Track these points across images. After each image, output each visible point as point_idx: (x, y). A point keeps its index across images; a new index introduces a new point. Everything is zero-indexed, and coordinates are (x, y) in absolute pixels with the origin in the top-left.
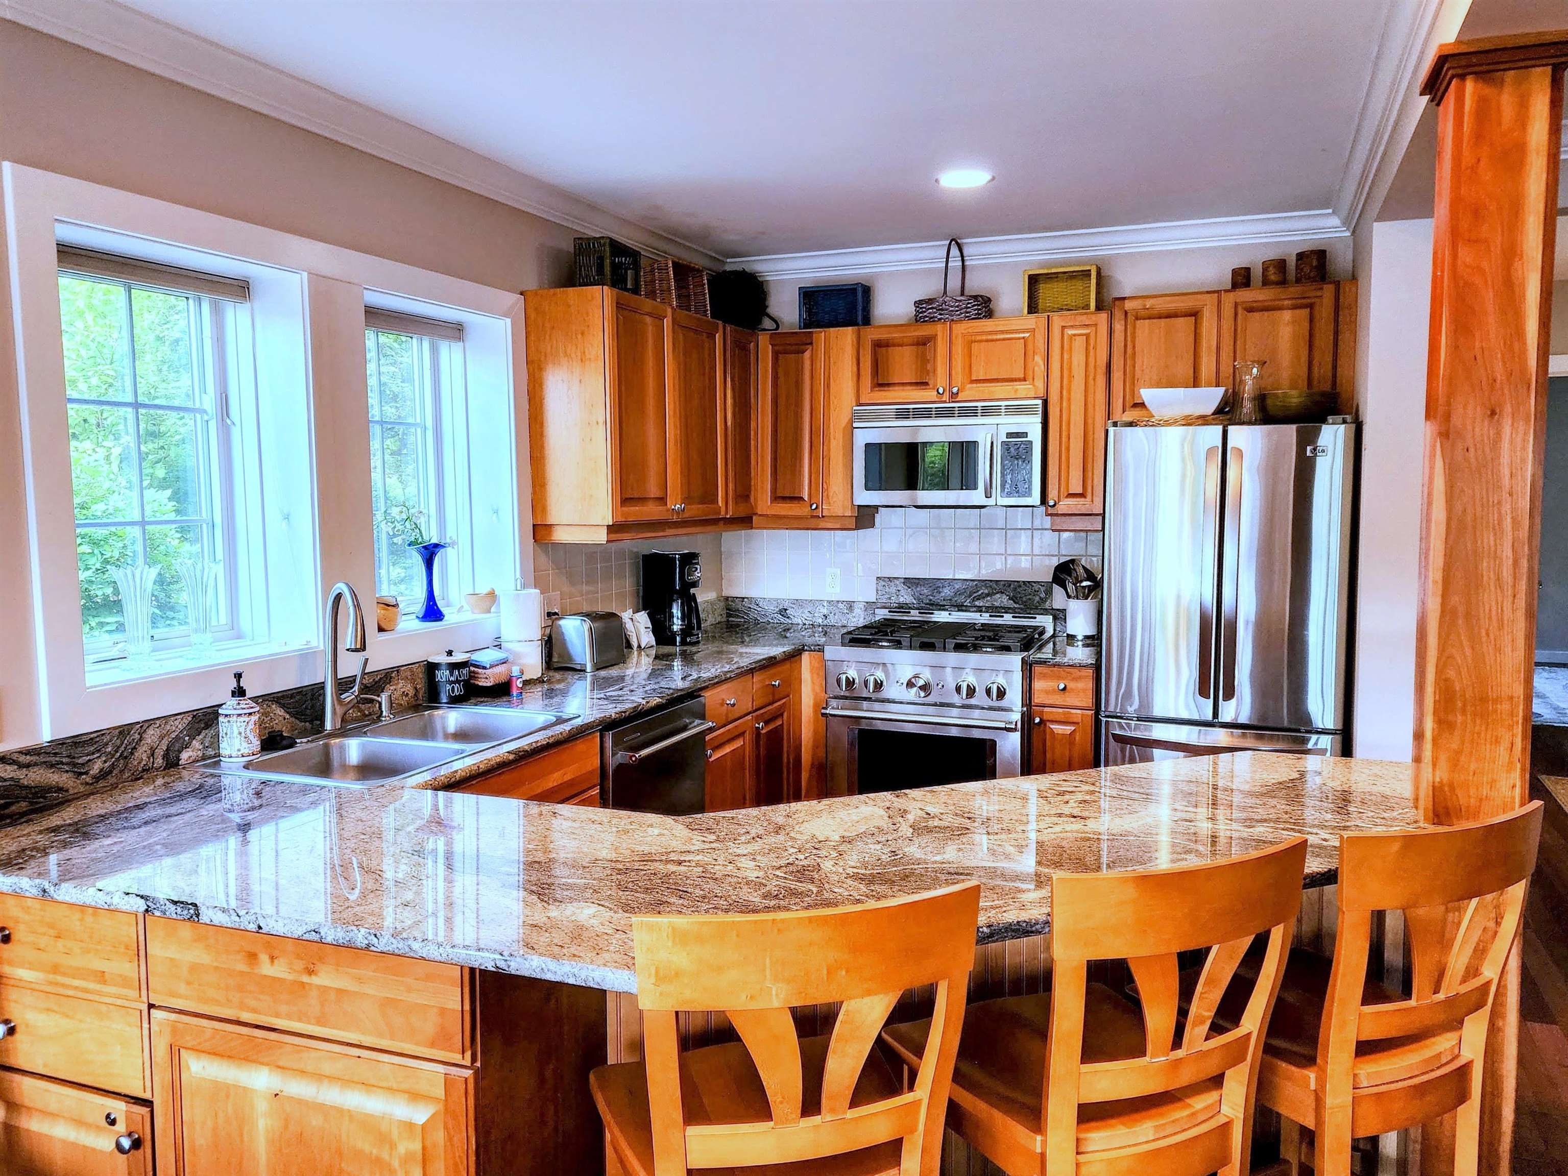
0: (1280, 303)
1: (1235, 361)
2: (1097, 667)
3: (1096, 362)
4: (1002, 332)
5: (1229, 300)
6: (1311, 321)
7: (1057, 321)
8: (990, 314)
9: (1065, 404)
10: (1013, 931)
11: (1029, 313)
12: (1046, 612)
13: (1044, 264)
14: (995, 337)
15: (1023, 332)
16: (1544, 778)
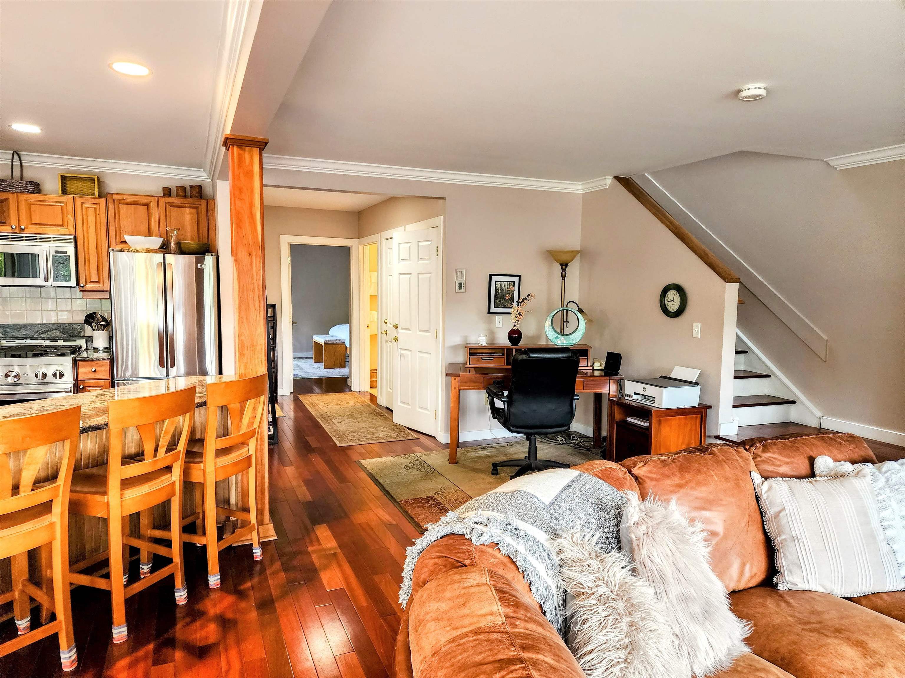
0: (184, 205)
1: (167, 227)
2: (111, 360)
3: (100, 221)
4: (48, 201)
5: (162, 201)
6: (198, 214)
7: (79, 200)
8: (39, 192)
9: (86, 239)
10: (92, 428)
11: (62, 194)
12: (82, 338)
13: (69, 171)
14: (44, 203)
15: (61, 203)
16: (299, 396)
